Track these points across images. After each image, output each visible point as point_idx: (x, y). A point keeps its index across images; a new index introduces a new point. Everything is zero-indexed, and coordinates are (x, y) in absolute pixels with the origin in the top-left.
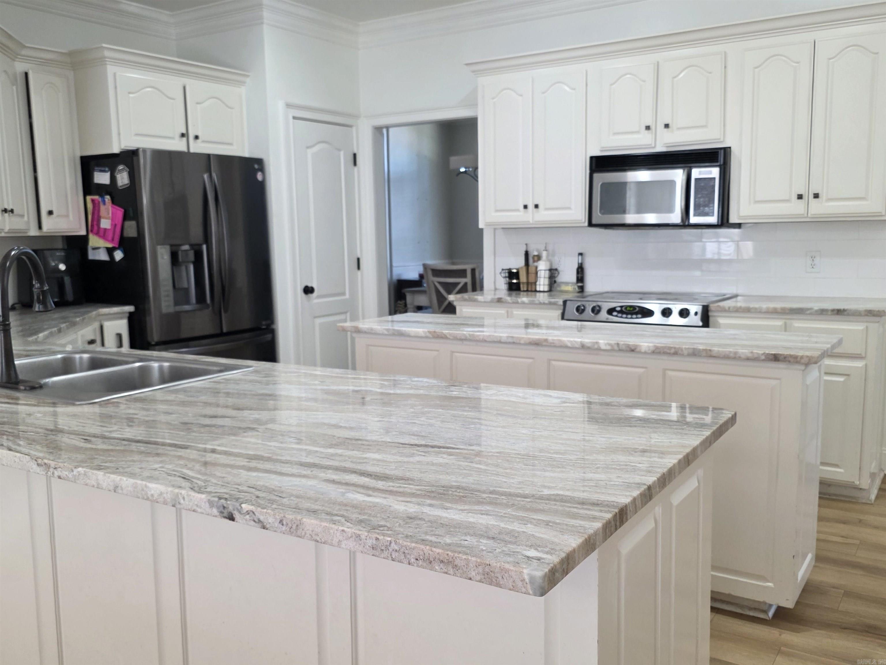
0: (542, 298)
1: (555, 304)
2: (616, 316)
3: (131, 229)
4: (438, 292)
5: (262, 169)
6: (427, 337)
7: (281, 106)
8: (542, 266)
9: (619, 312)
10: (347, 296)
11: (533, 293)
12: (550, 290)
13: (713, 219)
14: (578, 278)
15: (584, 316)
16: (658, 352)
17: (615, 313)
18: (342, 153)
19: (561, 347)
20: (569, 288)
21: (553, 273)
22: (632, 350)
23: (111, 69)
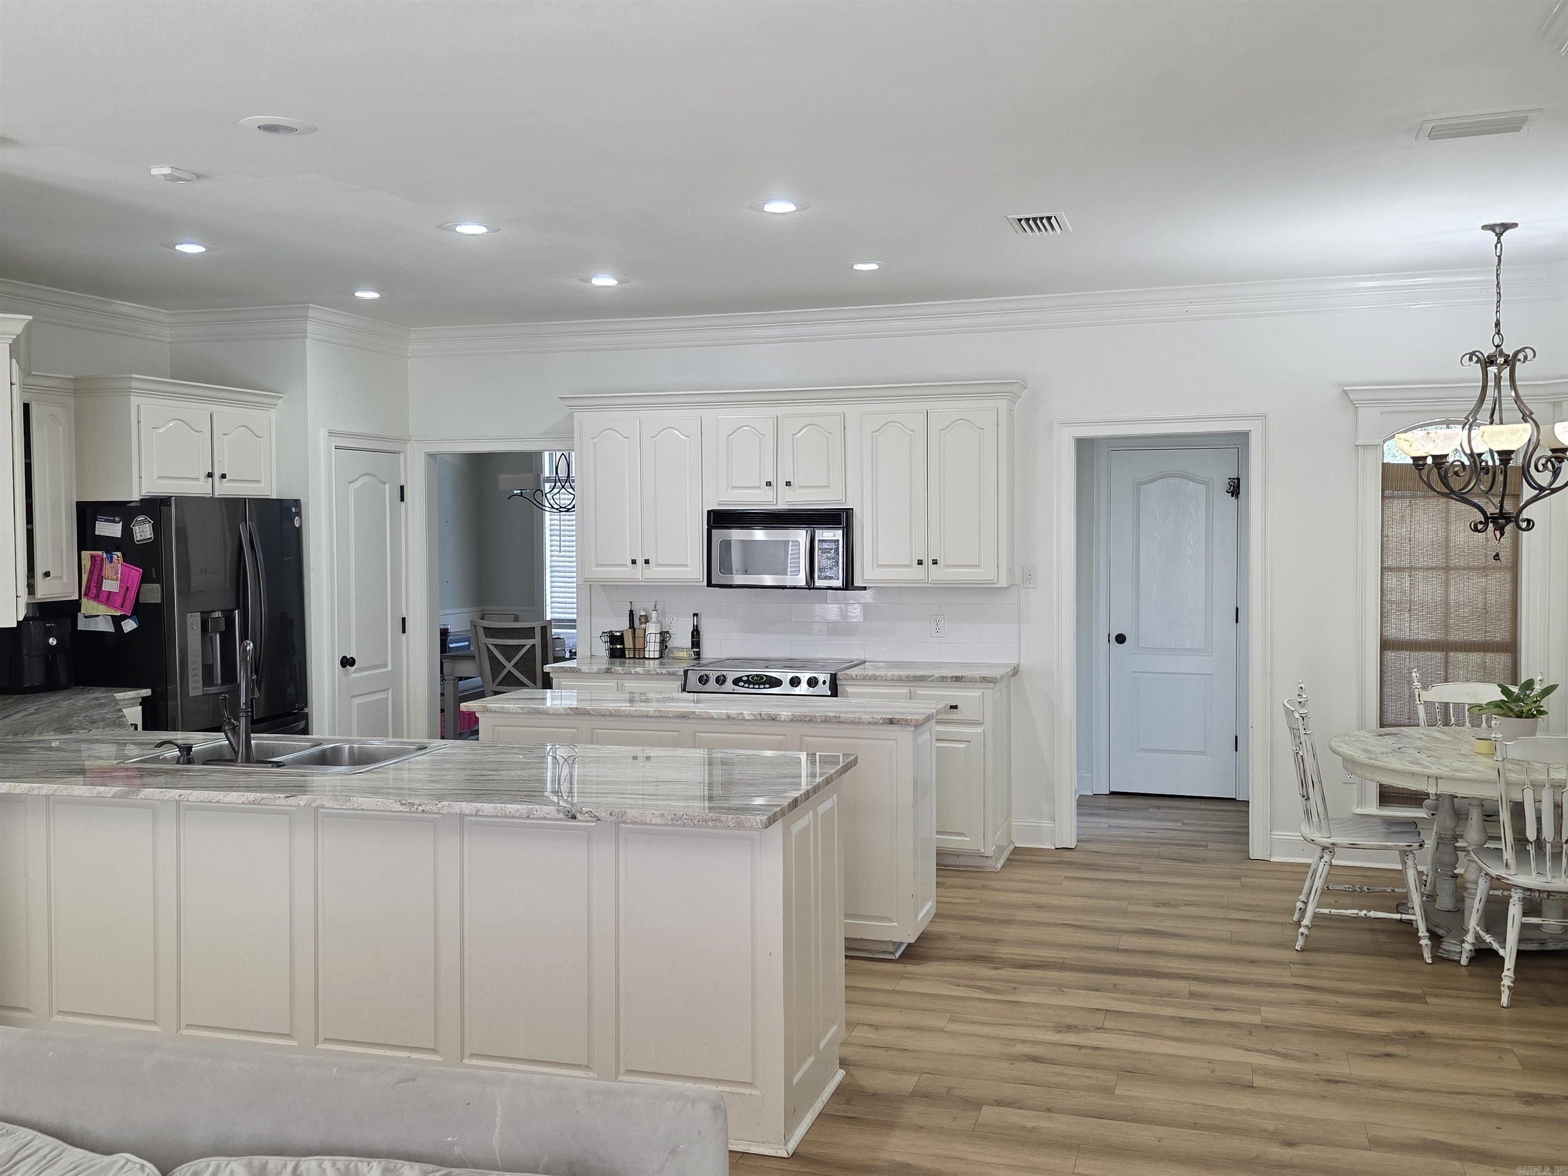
0: (652, 665)
1: (674, 674)
2: (743, 687)
3: (152, 594)
4: (492, 657)
5: (299, 514)
6: (568, 714)
7: (323, 433)
8: (652, 629)
9: (745, 682)
10: (389, 668)
11: (642, 661)
12: (661, 657)
13: (838, 583)
14: (693, 642)
15: (724, 688)
16: (795, 720)
17: (741, 684)
18: (387, 485)
19: (709, 718)
20: (684, 654)
21: (664, 636)
22: (773, 719)
23: (135, 401)
